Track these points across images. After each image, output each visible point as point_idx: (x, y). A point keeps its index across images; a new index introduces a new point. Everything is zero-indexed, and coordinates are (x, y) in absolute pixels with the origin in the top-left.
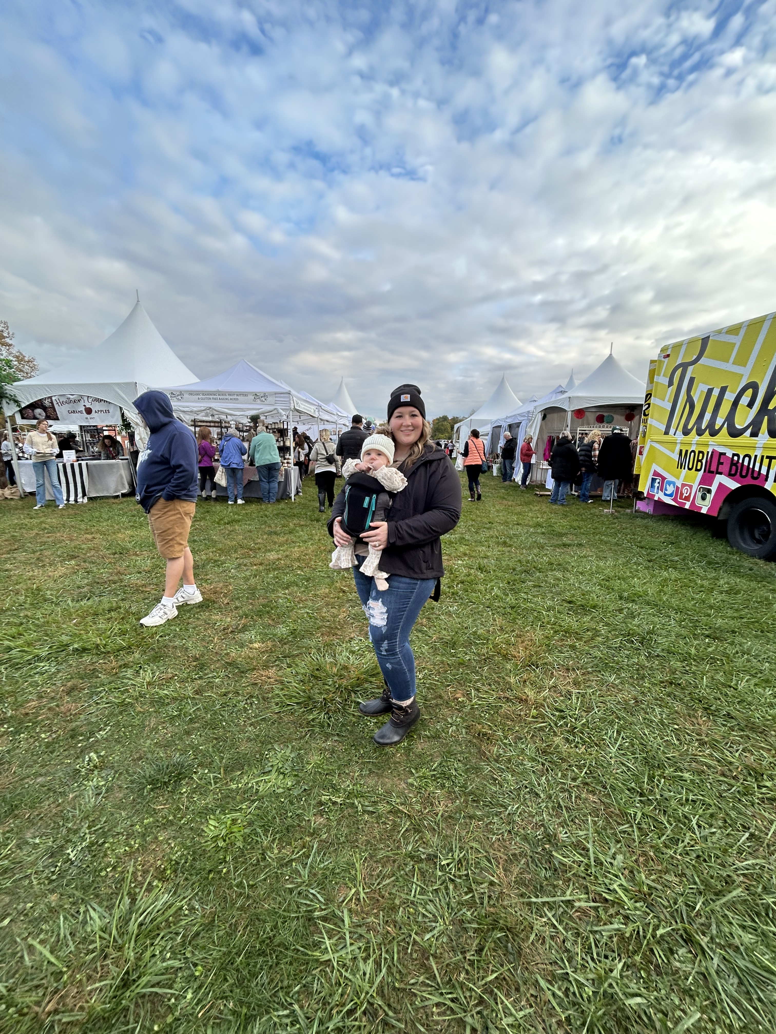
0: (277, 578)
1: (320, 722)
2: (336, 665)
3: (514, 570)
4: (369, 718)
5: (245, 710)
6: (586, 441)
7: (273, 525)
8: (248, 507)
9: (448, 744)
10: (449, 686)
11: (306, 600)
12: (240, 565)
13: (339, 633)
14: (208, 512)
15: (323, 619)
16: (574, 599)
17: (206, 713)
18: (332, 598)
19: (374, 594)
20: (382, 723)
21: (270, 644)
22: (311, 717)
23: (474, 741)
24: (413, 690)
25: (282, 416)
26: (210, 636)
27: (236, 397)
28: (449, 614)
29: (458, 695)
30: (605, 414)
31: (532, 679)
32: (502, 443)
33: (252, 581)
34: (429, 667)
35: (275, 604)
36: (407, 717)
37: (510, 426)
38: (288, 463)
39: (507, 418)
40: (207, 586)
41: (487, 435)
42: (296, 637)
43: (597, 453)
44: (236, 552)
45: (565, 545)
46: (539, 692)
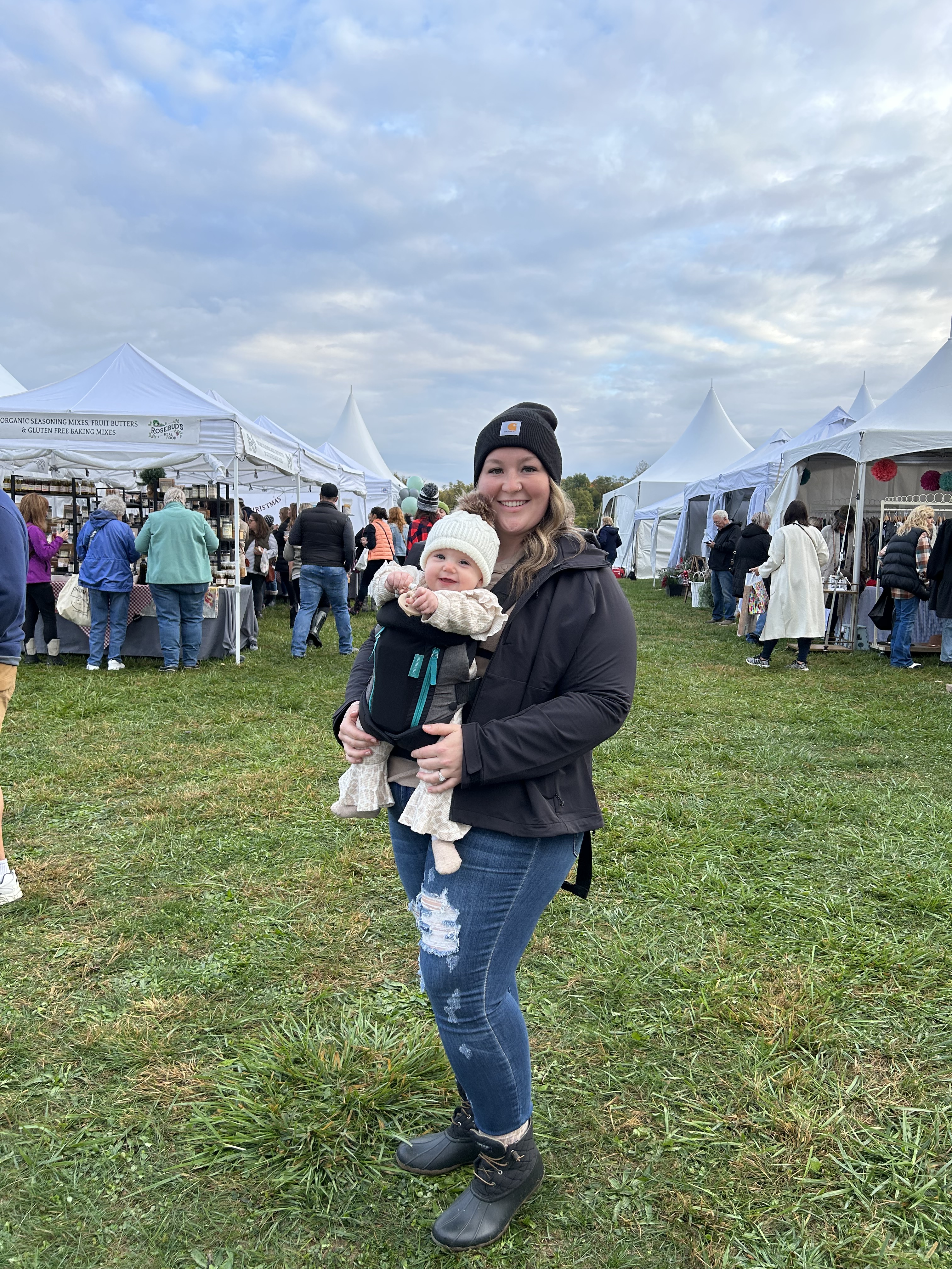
0: (201, 841)
1: (302, 1193)
2: (340, 1049)
3: (749, 821)
4: (420, 1181)
5: (122, 1164)
6: (901, 529)
7: (190, 720)
8: (134, 679)
9: (611, 1243)
10: (608, 1098)
11: (269, 894)
12: (112, 812)
13: (347, 971)
14: (38, 689)
15: (309, 938)
16: (890, 889)
17: (26, 1173)
18: (331, 888)
19: (430, 877)
20: (452, 1194)
21: (182, 1000)
22: (282, 1179)
23: (675, 1234)
24: (525, 1110)
25: (214, 470)
26: (39, 984)
27: (110, 427)
28: (604, 925)
29: (631, 1122)
30: (941, 471)
31: (804, 1080)
32: (710, 535)
33: (142, 850)
34: (561, 1052)
35: (195, 904)
36: (512, 1173)
37: (728, 497)
38: (227, 577)
39: (721, 478)
40: (33, 863)
41: (676, 516)
42: (244, 983)
43: (927, 555)
44: (103, 781)
45: (862, 765)
46: (823, 1113)
